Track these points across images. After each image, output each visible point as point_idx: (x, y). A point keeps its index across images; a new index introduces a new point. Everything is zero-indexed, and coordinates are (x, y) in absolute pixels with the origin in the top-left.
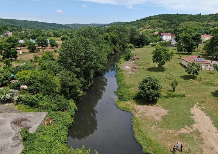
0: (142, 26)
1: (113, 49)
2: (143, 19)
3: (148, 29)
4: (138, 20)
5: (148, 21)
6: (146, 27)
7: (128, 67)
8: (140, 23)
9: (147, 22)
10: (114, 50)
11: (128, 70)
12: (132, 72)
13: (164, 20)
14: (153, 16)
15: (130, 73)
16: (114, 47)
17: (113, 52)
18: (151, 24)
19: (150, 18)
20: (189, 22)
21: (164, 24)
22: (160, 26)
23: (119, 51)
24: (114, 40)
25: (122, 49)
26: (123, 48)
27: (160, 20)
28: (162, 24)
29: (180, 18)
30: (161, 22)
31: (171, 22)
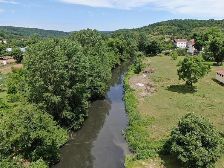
0: (150, 33)
1: (119, 58)
2: (151, 25)
3: (157, 35)
4: (145, 26)
5: (157, 27)
6: (155, 34)
7: (140, 85)
8: (148, 29)
9: (155, 29)
10: (121, 59)
11: (140, 88)
12: (147, 93)
13: (174, 26)
14: (162, 22)
15: (144, 94)
16: (120, 56)
17: (119, 62)
18: (160, 30)
19: (158, 24)
20: (201, 28)
21: (174, 30)
22: (170, 32)
23: (126, 60)
24: (121, 47)
25: (129, 58)
26: (131, 56)
27: (169, 26)
28: (171, 31)
29: (192, 24)
30: (170, 28)
31: (182, 28)
